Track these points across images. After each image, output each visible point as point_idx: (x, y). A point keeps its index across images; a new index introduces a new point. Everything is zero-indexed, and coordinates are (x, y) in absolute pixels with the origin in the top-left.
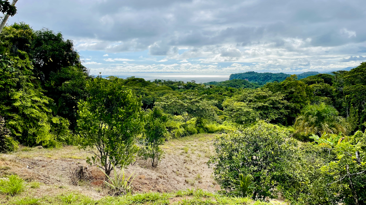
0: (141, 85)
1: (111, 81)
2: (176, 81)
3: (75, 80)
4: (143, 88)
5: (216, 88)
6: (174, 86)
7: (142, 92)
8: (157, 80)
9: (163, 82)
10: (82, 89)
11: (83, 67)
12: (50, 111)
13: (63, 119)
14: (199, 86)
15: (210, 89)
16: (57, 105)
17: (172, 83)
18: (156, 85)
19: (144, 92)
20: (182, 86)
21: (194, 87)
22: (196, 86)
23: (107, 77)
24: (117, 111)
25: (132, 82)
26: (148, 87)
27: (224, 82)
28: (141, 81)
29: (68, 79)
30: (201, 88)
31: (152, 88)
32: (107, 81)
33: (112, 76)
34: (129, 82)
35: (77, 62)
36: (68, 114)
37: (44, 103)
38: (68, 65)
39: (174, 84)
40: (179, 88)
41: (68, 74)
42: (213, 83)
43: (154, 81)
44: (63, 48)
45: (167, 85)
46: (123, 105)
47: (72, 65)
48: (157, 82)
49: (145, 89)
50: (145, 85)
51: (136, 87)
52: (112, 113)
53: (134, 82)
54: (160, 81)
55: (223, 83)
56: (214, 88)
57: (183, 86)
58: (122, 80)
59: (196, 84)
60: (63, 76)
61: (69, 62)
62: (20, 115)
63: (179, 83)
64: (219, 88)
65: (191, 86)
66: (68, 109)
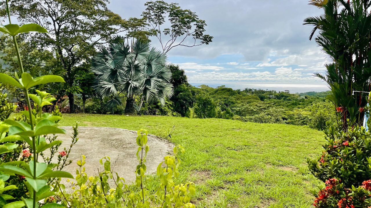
0: (229, 94)
1: (203, 90)
2: (268, 91)
3: (185, 92)
4: (231, 97)
5: (312, 99)
6: (264, 96)
7: (229, 100)
8: (248, 89)
9: (254, 91)
10: (188, 97)
11: (189, 84)
12: (172, 109)
13: (178, 114)
14: (292, 96)
15: (304, 99)
16: (175, 106)
17: (263, 92)
18: (245, 94)
19: (231, 100)
20: (273, 96)
21: (286, 97)
22: (289, 96)
23: (199, 86)
24: (207, 107)
25: (221, 91)
26: (235, 96)
27: (325, 93)
28: (229, 90)
29: (181, 92)
30: (294, 99)
31: (239, 97)
32: (199, 90)
33: (204, 85)
34: (218, 92)
35: (186, 82)
36: (181, 111)
37: (170, 104)
38: (181, 83)
39: (265, 94)
40: (270, 98)
41: (182, 88)
42: (312, 93)
43: (245, 89)
44: (180, 74)
45: (257, 94)
46: (209, 104)
47: (183, 83)
48: (247, 91)
49: (232, 98)
50: (232, 94)
51: (224, 96)
52: (205, 107)
53: (223, 92)
54: (250, 90)
55: (323, 93)
56: (309, 99)
57: (275, 96)
58: (212, 89)
59: (289, 95)
60: (179, 90)
61: (182, 82)
62: (159, 110)
63: (270, 93)
64: (315, 99)
65: (283, 96)
66: (181, 108)
